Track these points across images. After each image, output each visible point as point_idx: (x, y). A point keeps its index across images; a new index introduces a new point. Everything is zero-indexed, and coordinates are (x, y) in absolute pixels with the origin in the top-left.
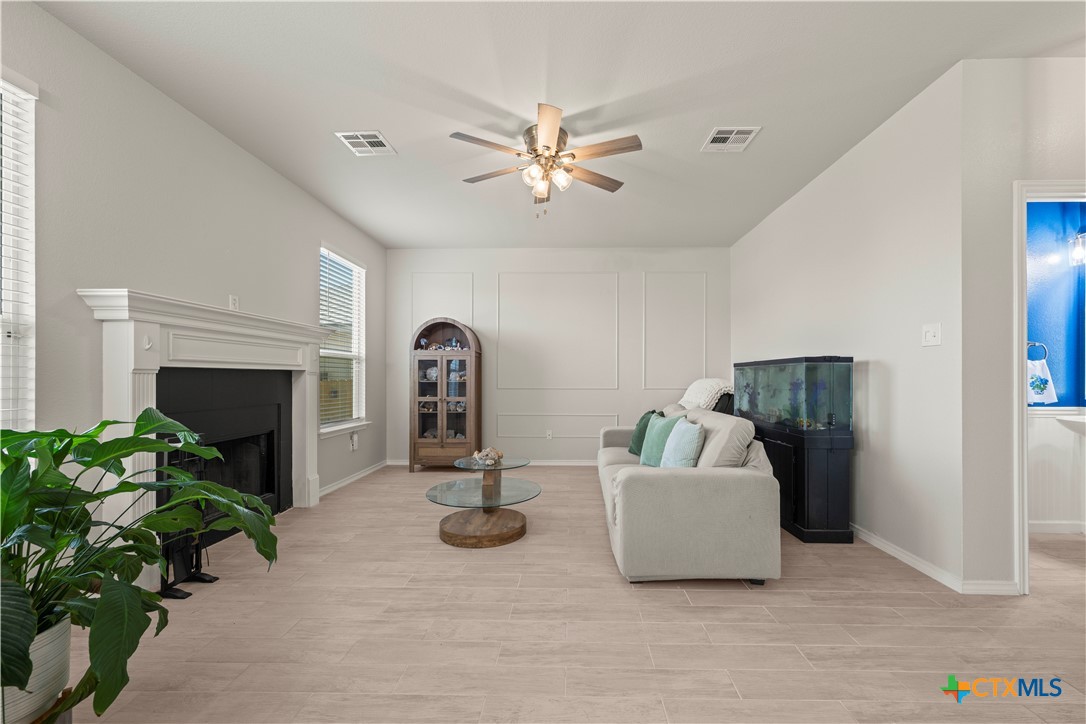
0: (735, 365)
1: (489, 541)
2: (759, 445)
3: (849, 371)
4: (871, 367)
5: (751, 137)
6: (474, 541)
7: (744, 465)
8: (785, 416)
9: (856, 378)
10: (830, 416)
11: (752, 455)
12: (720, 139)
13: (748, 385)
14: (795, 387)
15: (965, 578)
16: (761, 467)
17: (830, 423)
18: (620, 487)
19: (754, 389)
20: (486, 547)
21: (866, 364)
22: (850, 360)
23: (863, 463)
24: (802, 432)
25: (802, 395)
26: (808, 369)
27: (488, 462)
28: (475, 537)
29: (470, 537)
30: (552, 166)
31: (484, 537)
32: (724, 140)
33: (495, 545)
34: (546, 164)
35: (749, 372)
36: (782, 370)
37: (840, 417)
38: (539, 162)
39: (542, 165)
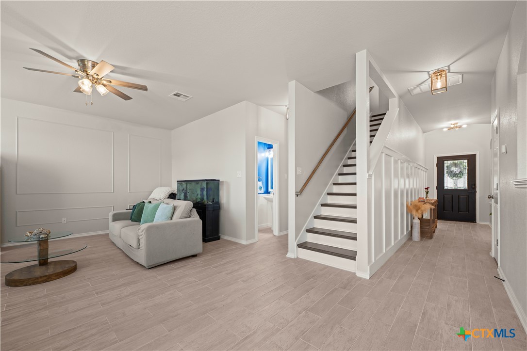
0: (178, 181)
1: (56, 276)
2: (194, 210)
3: (218, 184)
4: (224, 183)
5: (189, 98)
6: (45, 278)
7: (189, 217)
8: (199, 200)
9: (220, 187)
10: (213, 199)
11: (192, 213)
12: (177, 95)
13: (183, 189)
14: (202, 189)
15: (247, 240)
16: (196, 218)
17: (213, 201)
18: (144, 231)
19: (186, 190)
20: (54, 279)
21: (223, 182)
22: (219, 180)
23: (223, 214)
24: (205, 205)
25: (205, 193)
26: (207, 183)
27: (41, 236)
28: (46, 276)
29: (41, 277)
30: (96, 82)
31: (52, 275)
32: (179, 96)
33: (60, 277)
34: (93, 80)
35: (184, 184)
36: (197, 184)
37: (216, 200)
38: (88, 78)
39: (90, 80)
